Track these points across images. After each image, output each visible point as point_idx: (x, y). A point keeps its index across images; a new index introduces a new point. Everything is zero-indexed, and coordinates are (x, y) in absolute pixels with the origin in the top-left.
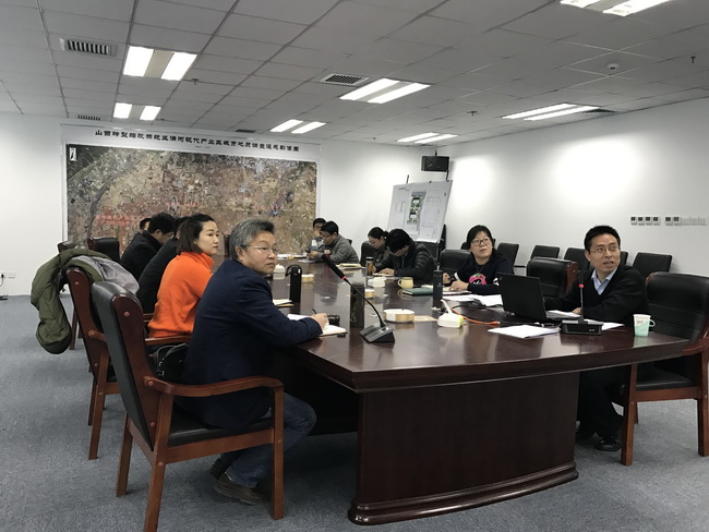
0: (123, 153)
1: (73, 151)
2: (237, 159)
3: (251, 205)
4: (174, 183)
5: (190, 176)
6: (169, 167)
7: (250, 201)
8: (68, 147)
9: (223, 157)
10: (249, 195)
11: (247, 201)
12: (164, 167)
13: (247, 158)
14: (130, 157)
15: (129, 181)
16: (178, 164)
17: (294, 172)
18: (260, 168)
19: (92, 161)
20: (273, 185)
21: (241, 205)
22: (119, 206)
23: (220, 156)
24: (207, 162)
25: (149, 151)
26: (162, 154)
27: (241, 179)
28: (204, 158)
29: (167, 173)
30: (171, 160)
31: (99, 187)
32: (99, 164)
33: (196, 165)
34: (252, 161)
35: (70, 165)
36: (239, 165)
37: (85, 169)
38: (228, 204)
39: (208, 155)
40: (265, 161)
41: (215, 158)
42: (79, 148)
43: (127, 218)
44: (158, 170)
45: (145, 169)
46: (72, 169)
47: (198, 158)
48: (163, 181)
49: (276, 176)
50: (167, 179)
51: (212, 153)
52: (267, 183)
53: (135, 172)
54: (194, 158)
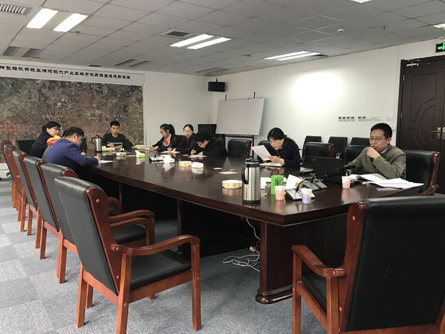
0: (9, 81)
2: (90, 85)
3: (101, 115)
4: (47, 102)
5: (59, 97)
6: (43, 91)
7: (100, 112)
9: (80, 83)
10: (98, 108)
11: (98, 112)
12: (39, 91)
13: (96, 84)
14: (14, 84)
15: (14, 100)
16: (49, 88)
17: (127, 92)
18: (105, 91)
20: (115, 101)
21: (94, 115)
22: (8, 118)
23: (78, 83)
24: (69, 87)
25: (27, 80)
26: (37, 82)
27: (93, 98)
28: (67, 84)
29: (41, 94)
30: (44, 85)
33: (62, 89)
34: (100, 85)
36: (91, 89)
38: (85, 115)
39: (70, 82)
40: (108, 86)
41: (75, 84)
43: (14, 126)
44: (35, 92)
45: (26, 92)
47: (63, 84)
48: (39, 100)
49: (116, 96)
50: (42, 99)
51: (73, 81)
52: (110, 100)
53: (18, 94)
54: (60, 85)
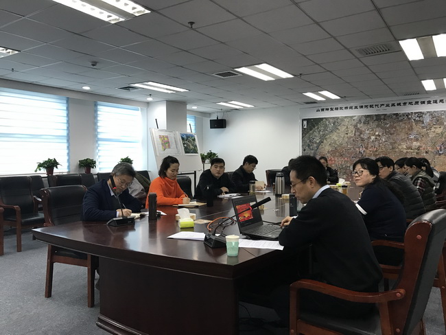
0: (331, 120)
1: (305, 123)
2: (408, 115)
3: (419, 147)
4: (362, 136)
5: (373, 130)
6: (359, 125)
7: (419, 144)
8: (303, 120)
9: (397, 114)
10: (417, 140)
11: (416, 144)
12: (356, 126)
13: (415, 113)
14: (335, 122)
15: (334, 136)
16: (364, 123)
18: (427, 119)
19: (314, 127)
20: (439, 130)
21: (410, 148)
22: (328, 152)
23: (394, 114)
24: (384, 119)
25: (346, 117)
26: (354, 118)
27: (411, 129)
28: (383, 117)
29: (357, 129)
30: (360, 121)
31: (318, 142)
32: (318, 128)
33: (376, 123)
34: (420, 114)
35: (304, 130)
36: (409, 119)
37: (311, 132)
38: (400, 147)
39: (385, 115)
40: (431, 114)
41: (390, 116)
42: (308, 120)
43: (333, 159)
44: (352, 128)
45: (344, 128)
46: (305, 132)
47: (378, 118)
48: (355, 135)
50: (357, 134)
51: (388, 113)
52: (433, 130)
53: (337, 131)
54: (375, 118)
